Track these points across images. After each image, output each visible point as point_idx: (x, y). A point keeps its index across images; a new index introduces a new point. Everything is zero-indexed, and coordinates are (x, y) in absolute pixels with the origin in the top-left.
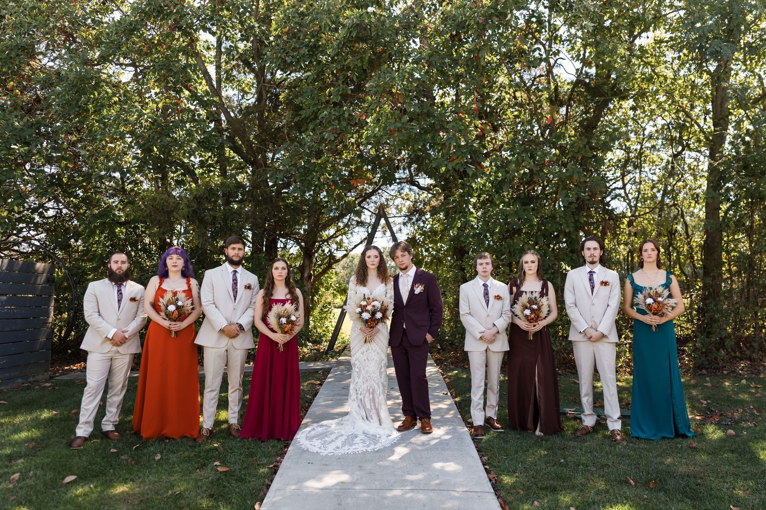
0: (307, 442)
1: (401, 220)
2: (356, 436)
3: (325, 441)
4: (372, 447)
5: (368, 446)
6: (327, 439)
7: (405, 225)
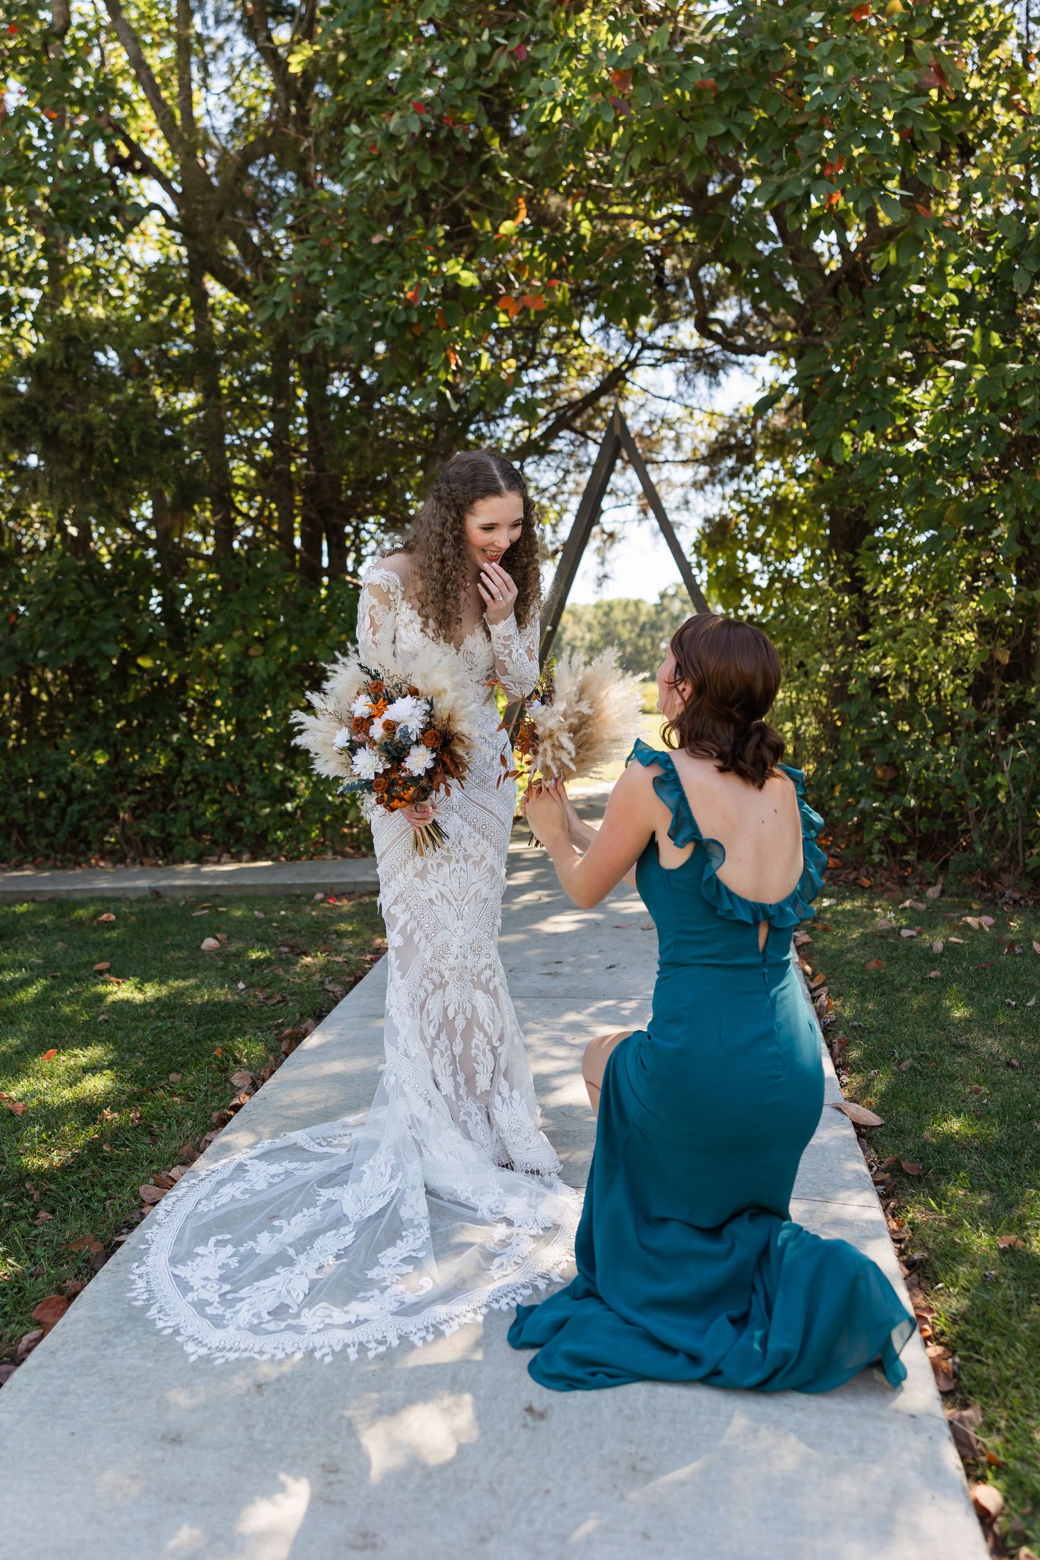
1: (689, 473)
7: (699, 486)
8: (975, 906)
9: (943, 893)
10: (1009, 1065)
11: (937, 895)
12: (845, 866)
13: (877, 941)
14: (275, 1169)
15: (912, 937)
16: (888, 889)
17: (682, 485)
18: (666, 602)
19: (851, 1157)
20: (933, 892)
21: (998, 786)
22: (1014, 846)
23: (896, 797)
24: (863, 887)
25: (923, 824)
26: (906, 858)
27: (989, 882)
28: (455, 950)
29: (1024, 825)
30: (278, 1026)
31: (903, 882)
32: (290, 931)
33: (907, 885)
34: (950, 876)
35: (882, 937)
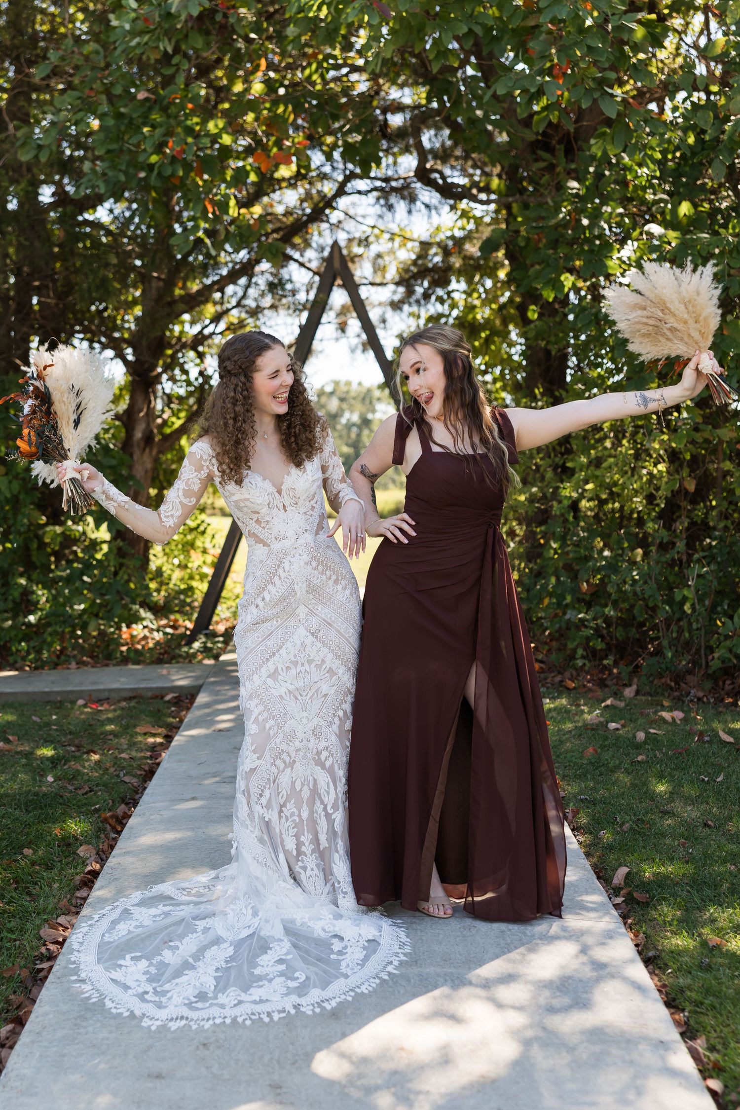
0: (99, 968)
1: (386, 294)
2: (264, 947)
3: (163, 966)
4: (315, 994)
5: (302, 990)
6: (168, 956)
7: (396, 306)
8: (666, 704)
9: (638, 692)
10: (706, 825)
11: (632, 694)
12: (550, 670)
13: (590, 733)
14: (153, 911)
15: (617, 729)
16: (590, 690)
17: (380, 304)
18: (324, 399)
19: (593, 892)
20: (629, 692)
21: (685, 599)
22: (698, 651)
23: (598, 608)
24: (568, 689)
25: (619, 633)
26: (605, 662)
27: (677, 683)
28: (300, 735)
29: (706, 633)
30: (96, 811)
31: (602, 684)
32: (70, 733)
33: (606, 686)
34: (644, 679)
35: (592, 729)
